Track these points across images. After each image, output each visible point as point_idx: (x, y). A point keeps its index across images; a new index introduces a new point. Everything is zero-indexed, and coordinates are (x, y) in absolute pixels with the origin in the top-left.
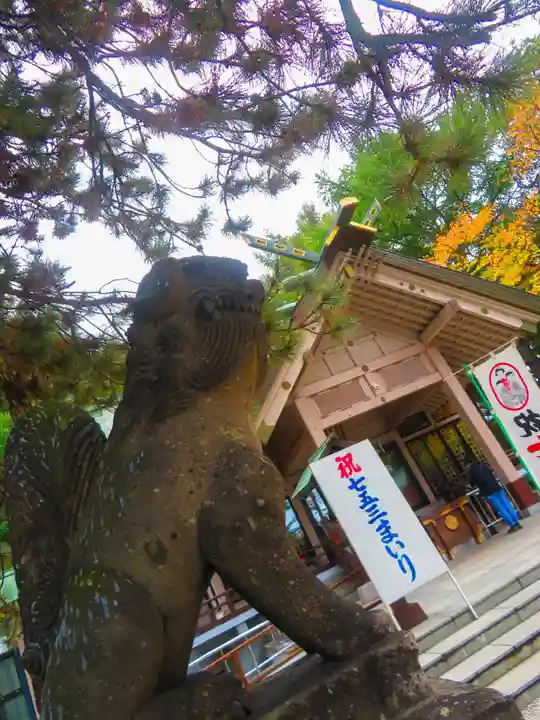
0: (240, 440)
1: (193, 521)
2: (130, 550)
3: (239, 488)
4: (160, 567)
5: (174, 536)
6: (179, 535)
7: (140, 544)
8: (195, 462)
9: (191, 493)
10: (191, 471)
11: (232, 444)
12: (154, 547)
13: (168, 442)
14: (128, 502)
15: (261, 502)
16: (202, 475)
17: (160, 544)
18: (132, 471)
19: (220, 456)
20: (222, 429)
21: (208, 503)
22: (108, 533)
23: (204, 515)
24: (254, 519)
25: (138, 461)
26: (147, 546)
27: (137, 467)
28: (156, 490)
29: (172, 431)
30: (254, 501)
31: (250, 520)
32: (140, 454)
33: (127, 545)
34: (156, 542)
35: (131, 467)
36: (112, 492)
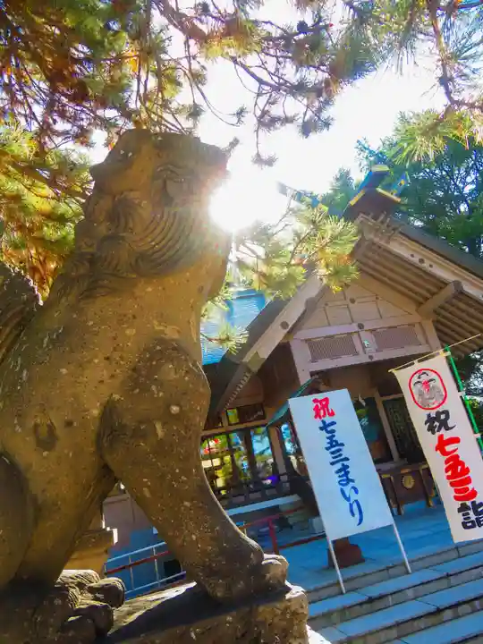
0: (173, 340)
1: (96, 412)
2: (18, 427)
3: (154, 388)
4: (45, 453)
5: (69, 423)
6: (75, 424)
7: (31, 424)
8: (115, 349)
9: (102, 382)
10: (108, 359)
11: (162, 341)
12: (43, 431)
13: (91, 323)
14: (30, 379)
15: (175, 409)
16: (120, 366)
17: (51, 428)
18: (45, 346)
19: (146, 350)
20: (156, 323)
21: (116, 397)
23: (109, 410)
24: (164, 424)
25: (55, 337)
26: (36, 426)
27: (51, 340)
28: (64, 371)
29: (101, 308)
30: (168, 407)
31: (158, 427)
32: (60, 328)
33: (16, 422)
34: (48, 426)
35: (46, 340)
36: (19, 362)
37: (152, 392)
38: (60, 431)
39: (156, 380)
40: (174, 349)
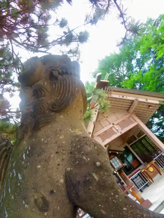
0: (81, 134)
1: (62, 181)
2: (26, 206)
3: (84, 158)
4: (46, 214)
5: (52, 192)
6: (55, 191)
7: (32, 200)
8: (59, 147)
9: (59, 165)
10: (57, 153)
11: (77, 136)
12: (40, 201)
13: (43, 140)
15: (98, 164)
16: (64, 154)
17: (43, 198)
18: (24, 158)
20: (70, 130)
21: (69, 169)
22: (13, 197)
23: (68, 177)
24: (96, 173)
25: (28, 153)
26: (36, 201)
28: (39, 167)
30: (95, 164)
31: (94, 175)
32: (28, 148)
33: (24, 202)
34: (41, 198)
35: (24, 156)
36: (15, 172)
37: (85, 160)
38: (49, 198)
39: (83, 154)
40: (84, 138)
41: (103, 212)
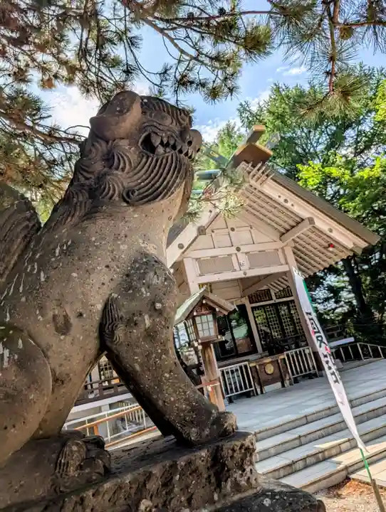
1: (99, 307)
2: (40, 317)
3: (143, 290)
4: (62, 337)
5: (81, 315)
6: (84, 315)
7: (50, 314)
8: (113, 260)
9: (103, 284)
10: (107, 266)
11: (146, 255)
12: (61, 320)
13: (93, 239)
14: (47, 278)
15: (159, 306)
16: (117, 273)
17: (66, 317)
18: (57, 254)
19: (135, 261)
20: (141, 241)
21: (115, 295)
22: (23, 299)
23: (109, 305)
24: (150, 316)
25: (65, 248)
26: (55, 317)
27: (62, 251)
28: (75, 275)
29: (99, 228)
30: (154, 303)
31: (146, 317)
32: (68, 241)
33: (38, 312)
34: (64, 316)
35: (57, 251)
36: (36, 267)
37: (142, 293)
38: (73, 320)
39: (144, 284)
40: (156, 261)
41: (138, 368)
